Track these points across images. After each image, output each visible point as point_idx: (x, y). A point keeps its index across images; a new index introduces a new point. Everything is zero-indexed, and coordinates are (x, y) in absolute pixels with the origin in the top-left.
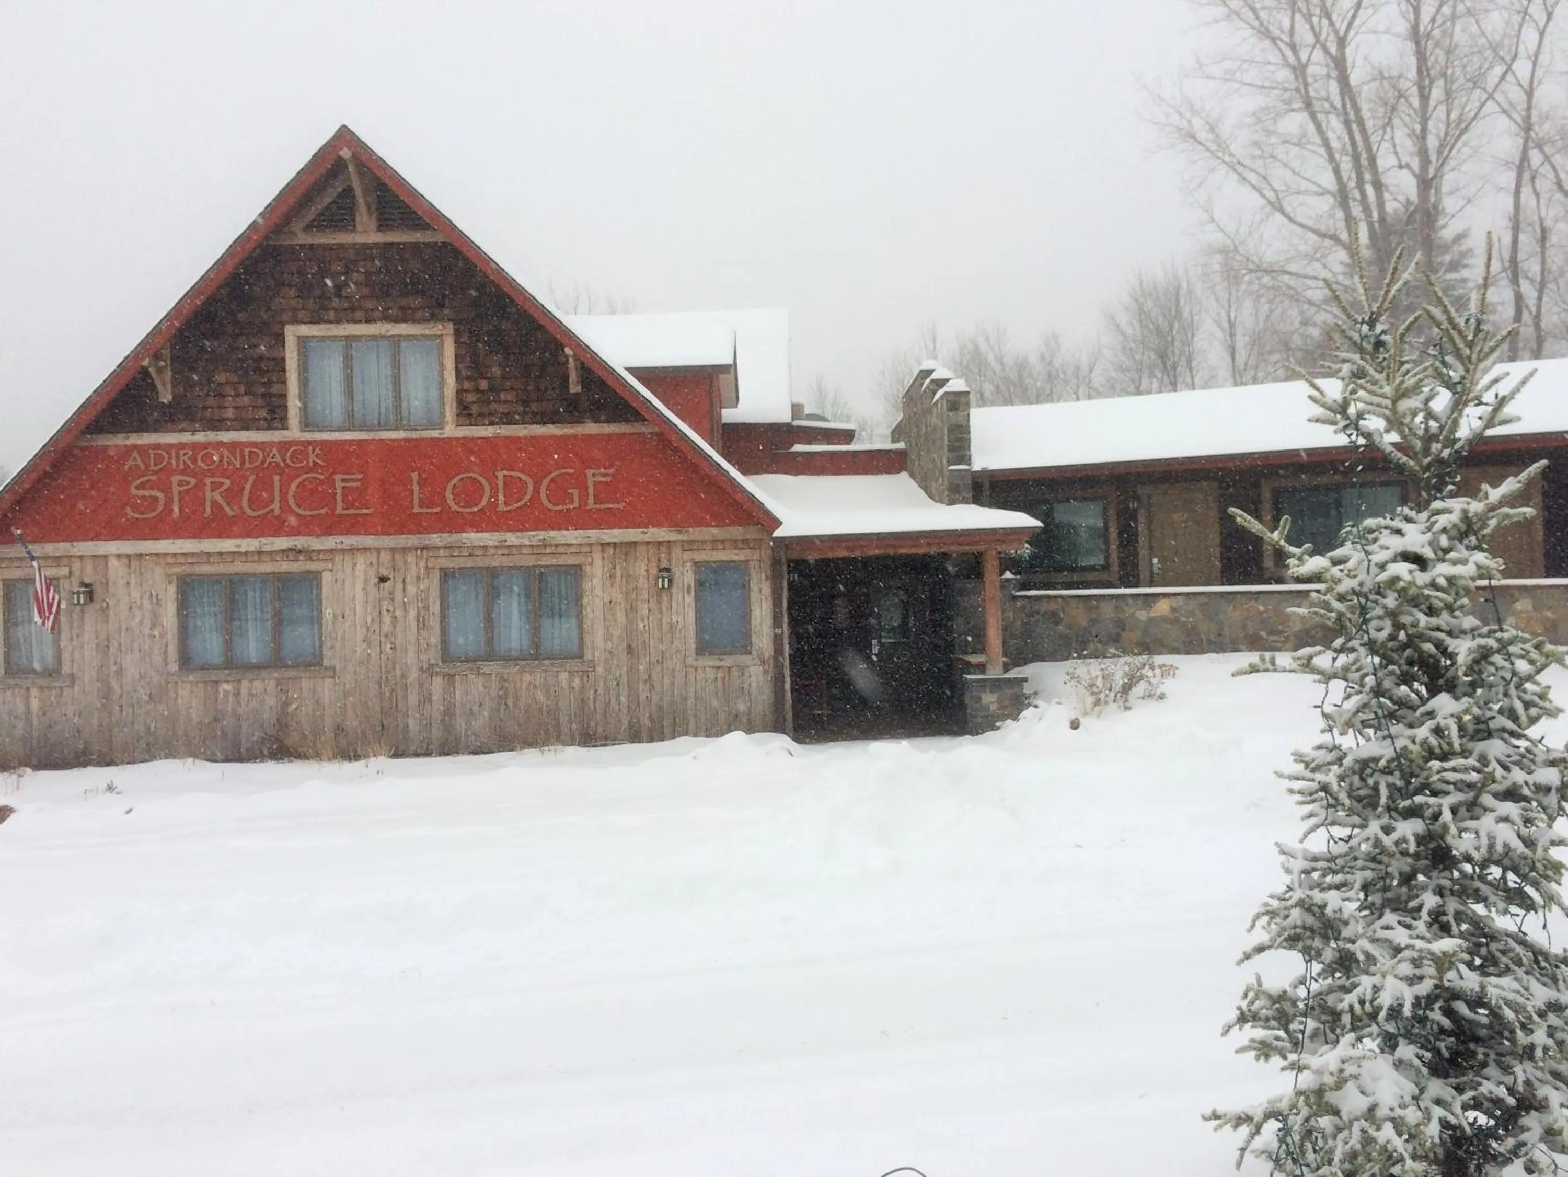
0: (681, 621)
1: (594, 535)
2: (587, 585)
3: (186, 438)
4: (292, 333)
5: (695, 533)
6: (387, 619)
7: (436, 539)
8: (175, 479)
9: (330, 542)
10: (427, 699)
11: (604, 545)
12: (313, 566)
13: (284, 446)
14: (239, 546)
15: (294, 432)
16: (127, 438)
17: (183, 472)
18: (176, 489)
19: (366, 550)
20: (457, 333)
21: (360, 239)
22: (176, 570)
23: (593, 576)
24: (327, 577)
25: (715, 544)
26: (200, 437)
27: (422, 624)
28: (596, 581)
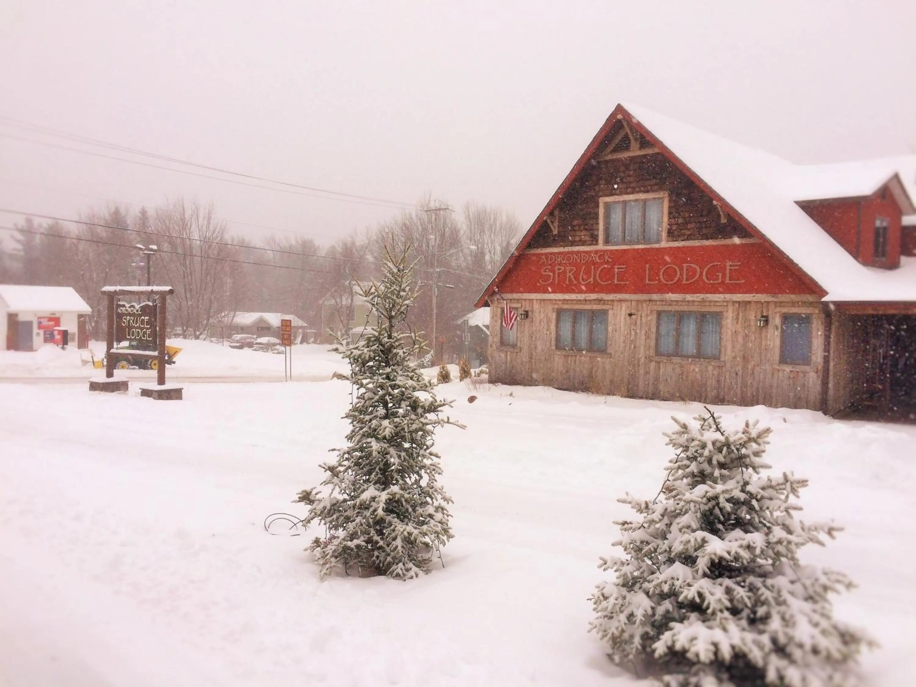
0: (772, 343)
1: (728, 296)
2: (724, 322)
3: (561, 249)
4: (603, 200)
5: (782, 298)
6: (633, 333)
7: (655, 297)
8: (556, 268)
9: (611, 297)
10: (647, 373)
11: (734, 302)
12: (605, 307)
13: (596, 252)
14: (577, 297)
15: (601, 246)
16: (541, 250)
17: (559, 265)
18: (557, 272)
19: (626, 301)
20: (670, 196)
21: (631, 154)
22: (556, 306)
23: (727, 318)
24: (610, 312)
25: (793, 304)
26: (566, 249)
27: (647, 337)
28: (729, 321)
